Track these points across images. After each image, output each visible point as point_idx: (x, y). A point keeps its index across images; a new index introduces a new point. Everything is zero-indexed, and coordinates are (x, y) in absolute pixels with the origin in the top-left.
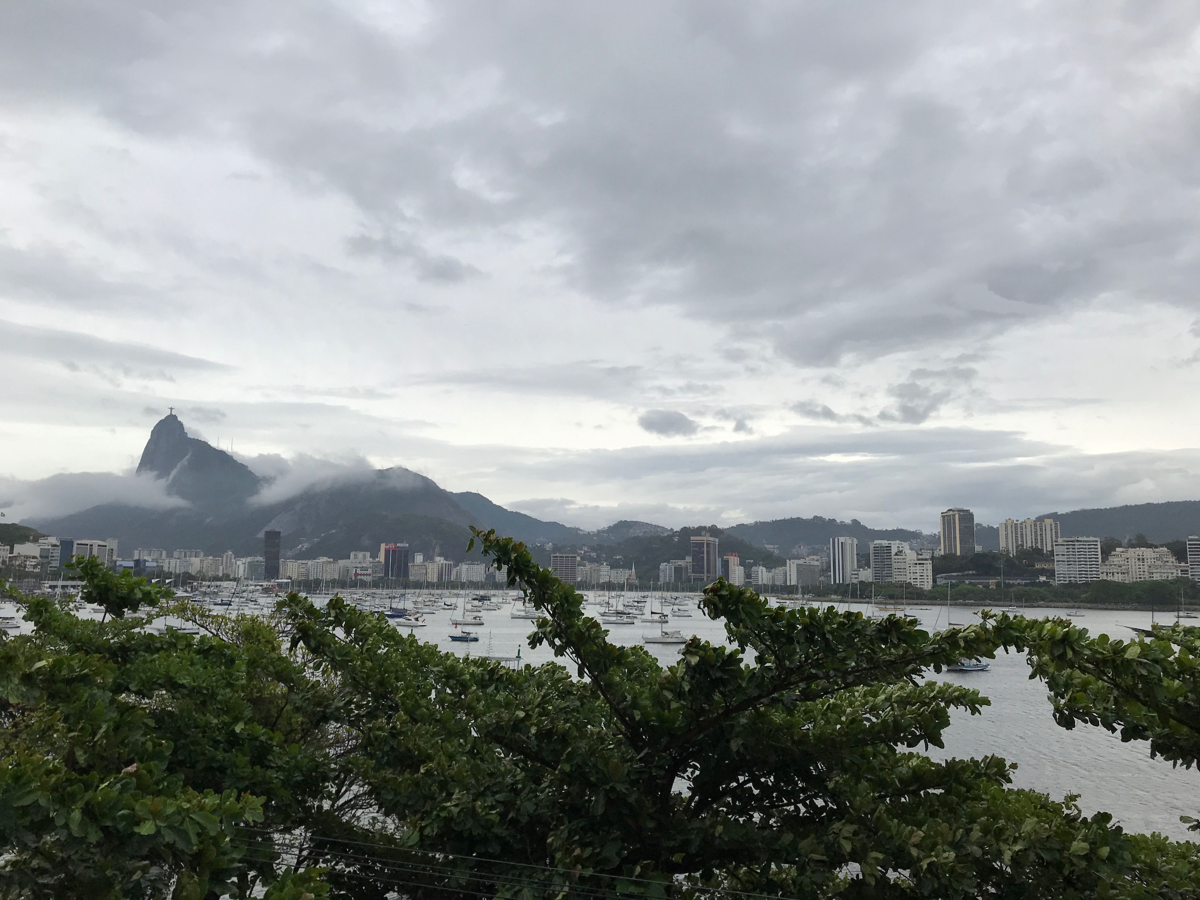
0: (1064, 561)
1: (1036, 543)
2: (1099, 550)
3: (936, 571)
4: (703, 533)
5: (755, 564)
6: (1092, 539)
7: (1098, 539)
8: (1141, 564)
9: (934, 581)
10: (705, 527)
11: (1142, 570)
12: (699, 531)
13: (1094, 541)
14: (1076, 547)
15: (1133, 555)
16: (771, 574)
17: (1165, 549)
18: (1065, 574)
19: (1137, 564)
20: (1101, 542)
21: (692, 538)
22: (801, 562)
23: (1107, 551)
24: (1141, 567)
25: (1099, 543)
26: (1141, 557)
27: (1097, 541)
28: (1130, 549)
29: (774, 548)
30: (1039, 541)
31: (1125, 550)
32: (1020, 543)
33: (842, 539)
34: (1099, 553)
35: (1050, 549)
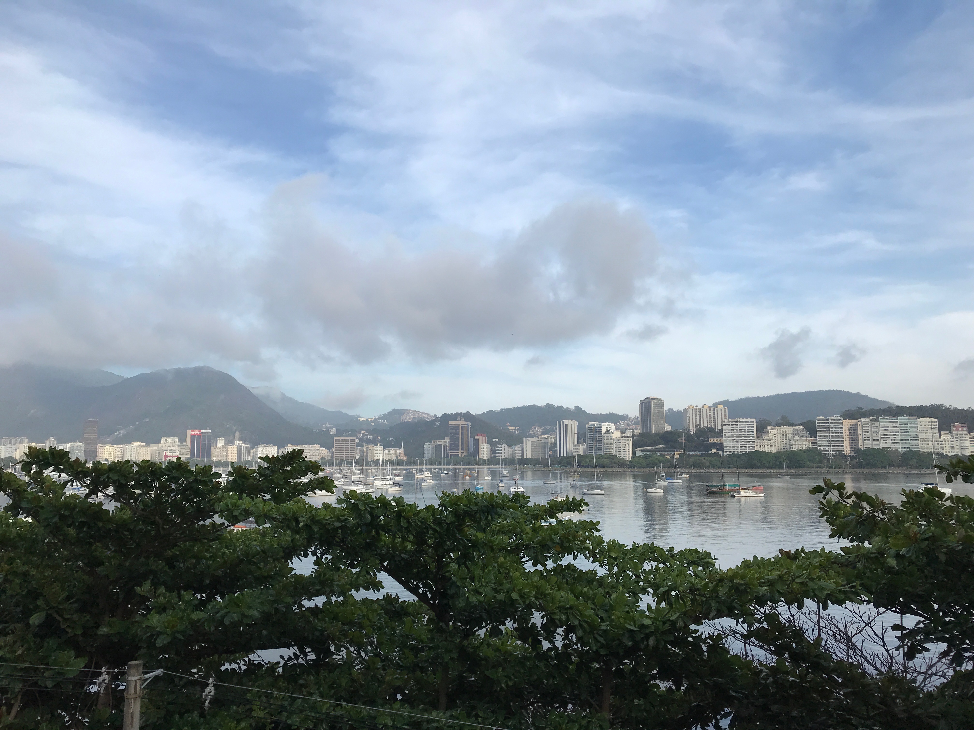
0: (729, 437)
1: (711, 423)
2: (755, 428)
3: (635, 445)
4: (459, 418)
5: (498, 443)
6: (750, 420)
7: (754, 420)
8: (785, 438)
9: (634, 453)
10: (461, 413)
11: (785, 443)
12: (456, 416)
13: (751, 422)
14: (739, 426)
15: (779, 431)
16: (511, 450)
17: (802, 427)
18: (730, 447)
19: (782, 438)
20: (756, 422)
21: (450, 422)
22: (535, 440)
23: (761, 429)
24: (785, 440)
25: (755, 423)
26: (784, 433)
27: (753, 422)
28: (777, 427)
29: (515, 429)
30: (712, 422)
31: (773, 428)
32: (698, 423)
33: (566, 422)
34: (755, 431)
35: (720, 428)
